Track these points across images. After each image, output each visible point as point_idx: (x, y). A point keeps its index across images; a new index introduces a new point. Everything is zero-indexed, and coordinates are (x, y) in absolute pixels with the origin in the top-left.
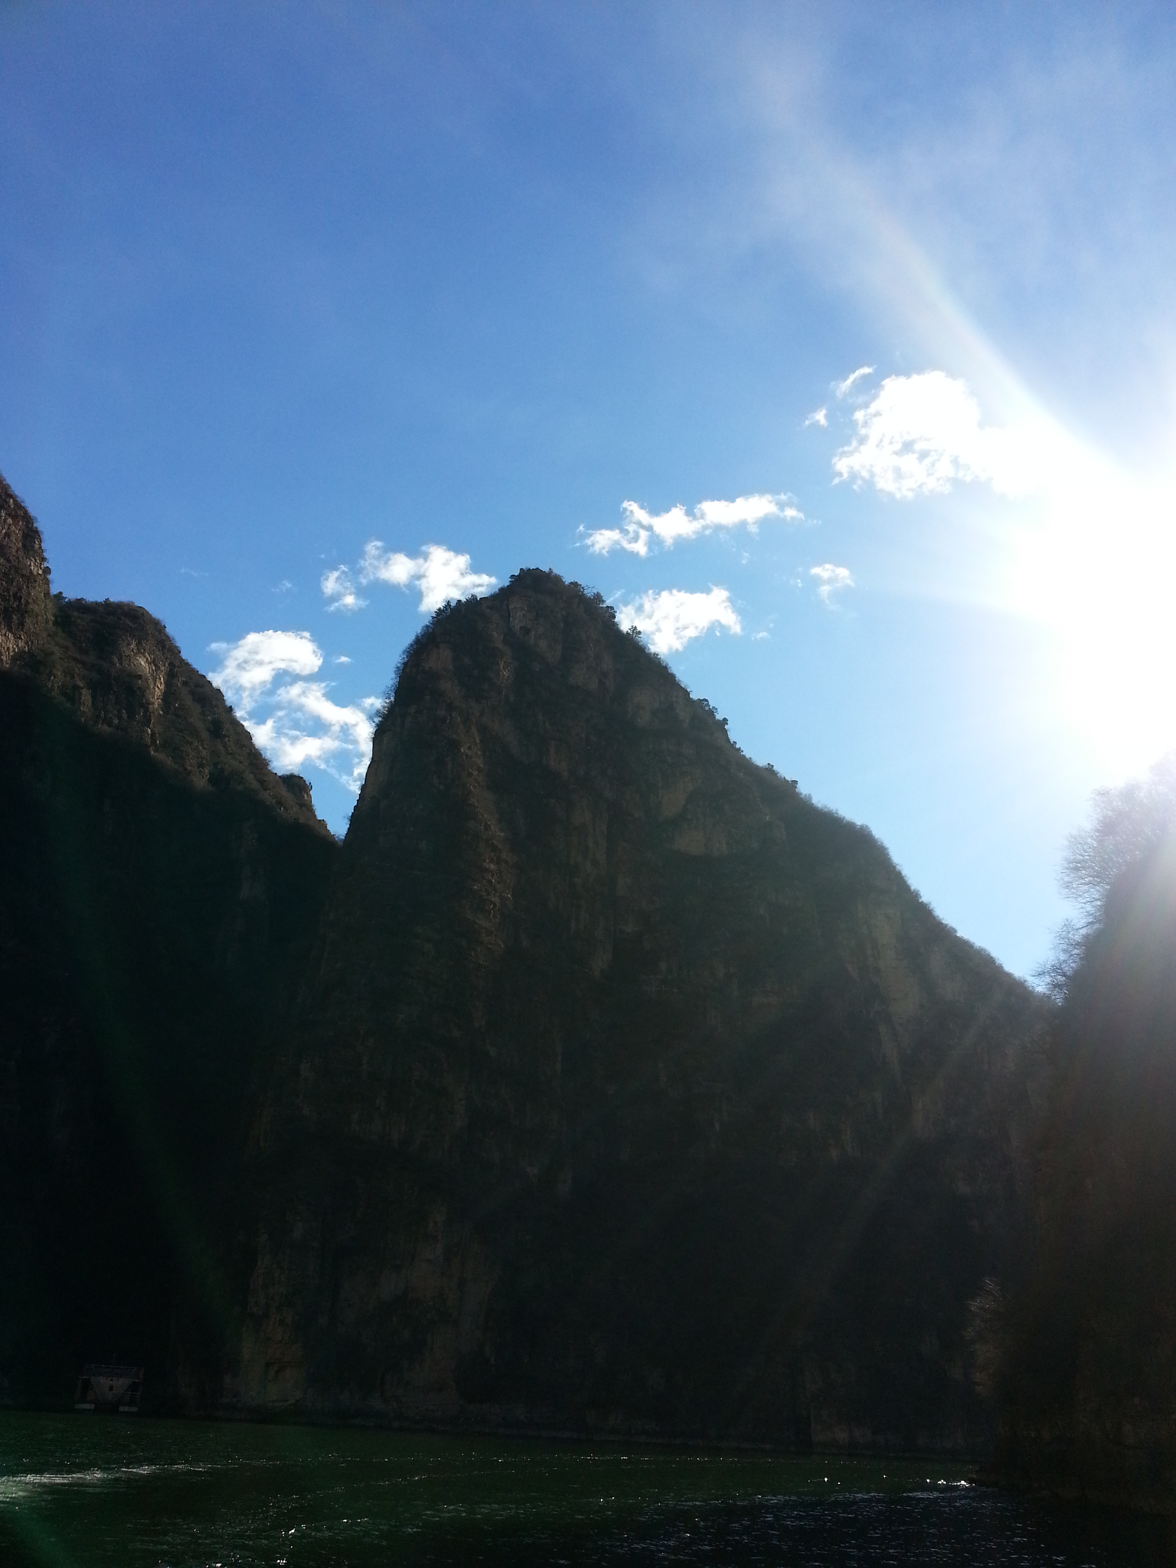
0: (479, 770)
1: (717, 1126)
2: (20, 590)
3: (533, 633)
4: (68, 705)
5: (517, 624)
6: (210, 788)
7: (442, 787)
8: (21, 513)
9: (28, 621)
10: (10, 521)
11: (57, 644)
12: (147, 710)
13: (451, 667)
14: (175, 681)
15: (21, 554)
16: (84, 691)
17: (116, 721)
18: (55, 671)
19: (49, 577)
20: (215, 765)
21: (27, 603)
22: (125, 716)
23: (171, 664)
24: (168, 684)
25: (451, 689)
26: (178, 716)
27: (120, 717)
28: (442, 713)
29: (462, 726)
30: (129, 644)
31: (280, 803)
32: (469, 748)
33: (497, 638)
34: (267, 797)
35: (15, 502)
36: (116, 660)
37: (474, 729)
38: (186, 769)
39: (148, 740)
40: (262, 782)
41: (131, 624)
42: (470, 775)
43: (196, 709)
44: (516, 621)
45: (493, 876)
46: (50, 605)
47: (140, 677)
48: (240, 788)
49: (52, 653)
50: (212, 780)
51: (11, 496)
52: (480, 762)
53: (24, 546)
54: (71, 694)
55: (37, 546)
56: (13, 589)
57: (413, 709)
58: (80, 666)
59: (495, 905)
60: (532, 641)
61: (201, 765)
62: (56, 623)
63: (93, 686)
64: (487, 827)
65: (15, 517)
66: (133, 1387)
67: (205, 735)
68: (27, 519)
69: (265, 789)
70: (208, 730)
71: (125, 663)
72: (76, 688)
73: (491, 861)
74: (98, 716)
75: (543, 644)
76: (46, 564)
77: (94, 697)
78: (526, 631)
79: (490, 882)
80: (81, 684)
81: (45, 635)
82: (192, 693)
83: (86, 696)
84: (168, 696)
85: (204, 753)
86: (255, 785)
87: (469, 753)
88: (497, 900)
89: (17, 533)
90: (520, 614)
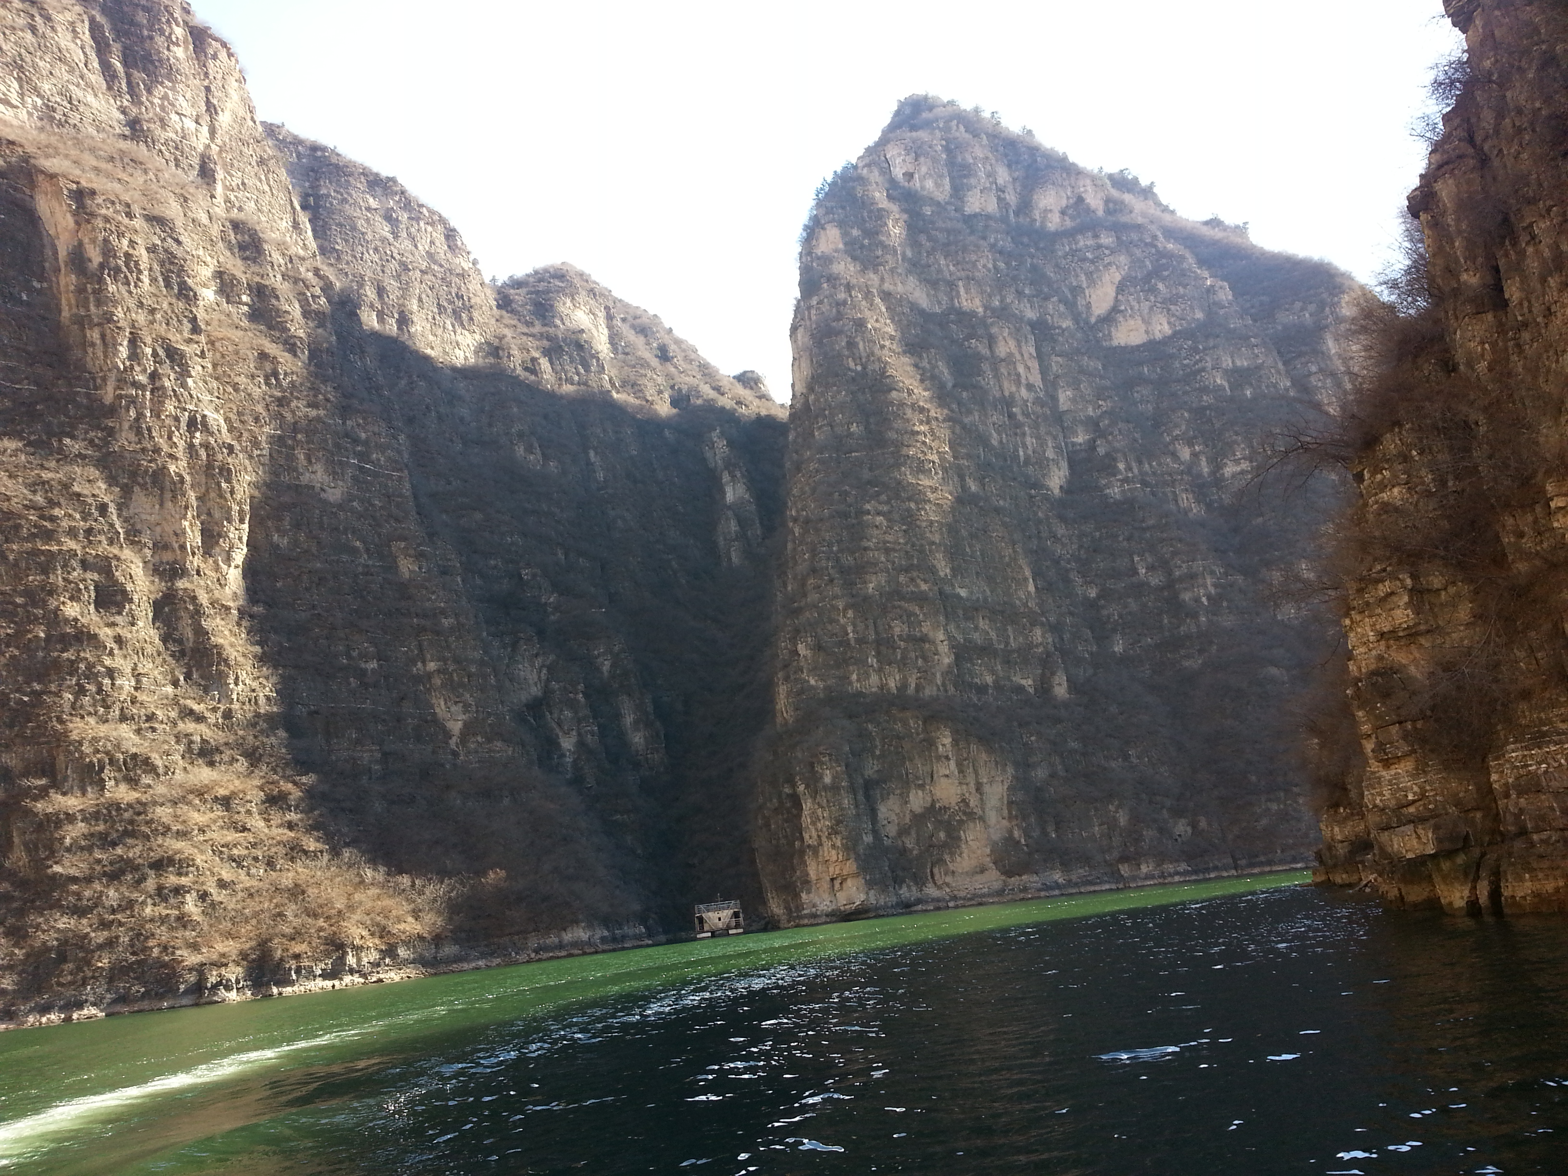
0: (892, 338)
1: (1204, 599)
2: (459, 288)
3: (916, 176)
4: (533, 377)
5: (898, 172)
6: (675, 411)
7: (859, 368)
8: (436, 218)
9: (476, 314)
10: (429, 229)
11: (507, 326)
12: (598, 359)
13: (841, 246)
14: (615, 322)
15: (449, 255)
16: (541, 361)
17: (576, 378)
18: (512, 352)
19: (478, 266)
20: (672, 387)
21: (469, 299)
22: (582, 371)
23: (607, 308)
24: (610, 327)
25: (845, 268)
26: (627, 354)
27: (578, 374)
28: (842, 296)
29: (864, 303)
30: (564, 304)
31: (739, 403)
32: (877, 321)
33: (880, 197)
34: (725, 402)
35: (429, 211)
36: (558, 322)
37: (877, 300)
38: (647, 401)
39: (608, 386)
40: (718, 389)
41: (561, 284)
42: (883, 347)
43: (640, 341)
44: (898, 169)
45: (925, 436)
46: (489, 292)
47: (582, 331)
48: (699, 402)
49: (504, 336)
50: (674, 403)
51: (422, 206)
52: (890, 330)
53: (449, 247)
54: (532, 367)
55: (459, 243)
56: (454, 291)
57: (814, 301)
58: (530, 339)
59: (934, 462)
60: (918, 185)
61: (660, 392)
62: (499, 307)
63: (547, 353)
64: (910, 392)
65: (432, 224)
66: (736, 915)
67: (655, 362)
68: (443, 221)
69: (723, 394)
70: (657, 356)
71: (567, 323)
72: (534, 360)
73: (921, 422)
74: (560, 379)
75: (929, 184)
76: (471, 257)
77: (552, 363)
78: (909, 176)
79: (924, 443)
80: (536, 355)
81: (493, 321)
82: (633, 327)
83: (544, 364)
84: (614, 339)
85: (660, 380)
86: (713, 394)
87: (877, 325)
88: (935, 458)
89: (440, 240)
90: (898, 160)
